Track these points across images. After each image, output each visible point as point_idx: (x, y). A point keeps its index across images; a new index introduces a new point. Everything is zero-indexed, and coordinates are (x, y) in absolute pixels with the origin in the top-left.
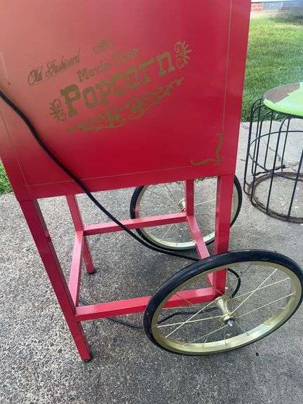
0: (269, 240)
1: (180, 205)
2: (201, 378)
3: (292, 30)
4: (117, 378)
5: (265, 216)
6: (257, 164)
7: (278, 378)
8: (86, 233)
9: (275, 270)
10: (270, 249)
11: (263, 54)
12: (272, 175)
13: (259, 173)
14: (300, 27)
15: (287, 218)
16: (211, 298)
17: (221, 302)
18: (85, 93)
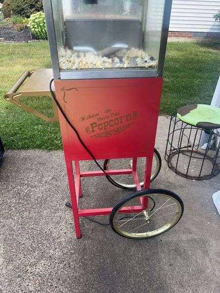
1: (130, 165)
2: (133, 249)
3: (210, 53)
4: (94, 246)
5: (175, 174)
6: (171, 146)
7: (170, 251)
8: (81, 176)
9: (169, 199)
10: (175, 192)
11: (189, 69)
12: (179, 151)
14: (216, 51)
15: (186, 176)
16: (141, 210)
17: (145, 212)
18: (99, 125)
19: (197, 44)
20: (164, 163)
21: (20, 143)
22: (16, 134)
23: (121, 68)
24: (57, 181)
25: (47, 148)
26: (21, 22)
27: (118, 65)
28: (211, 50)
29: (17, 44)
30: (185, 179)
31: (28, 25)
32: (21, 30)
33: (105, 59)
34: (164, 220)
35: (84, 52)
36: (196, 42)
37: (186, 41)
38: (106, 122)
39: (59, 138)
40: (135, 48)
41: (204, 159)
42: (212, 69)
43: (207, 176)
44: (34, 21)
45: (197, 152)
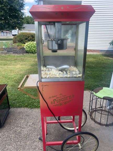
0: (94, 130)
1: (71, 118)
3: (109, 59)
5: (94, 122)
11: (99, 67)
13: (97, 108)
14: (111, 58)
15: (100, 124)
16: (77, 143)
17: (79, 144)
18: (57, 100)
19: (103, 55)
20: (88, 116)
21: (18, 105)
22: (16, 100)
23: (67, 77)
24: (35, 125)
25: (30, 107)
26: (21, 46)
27: (65, 76)
28: (109, 58)
29: (18, 55)
30: (100, 125)
31: (24, 47)
32: (21, 49)
33: (60, 72)
34: (89, 149)
35: (51, 68)
36: (102, 54)
37: (97, 54)
38: (60, 99)
39: (36, 102)
40: (73, 66)
41: (108, 115)
42: (110, 67)
43: (111, 124)
44: (27, 46)
45: (105, 111)
